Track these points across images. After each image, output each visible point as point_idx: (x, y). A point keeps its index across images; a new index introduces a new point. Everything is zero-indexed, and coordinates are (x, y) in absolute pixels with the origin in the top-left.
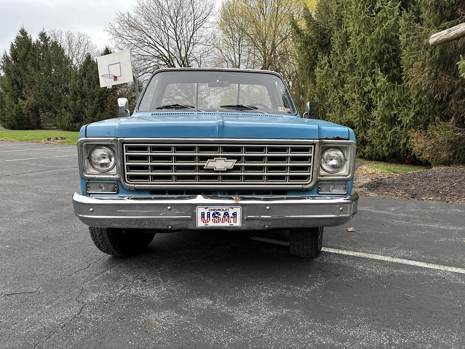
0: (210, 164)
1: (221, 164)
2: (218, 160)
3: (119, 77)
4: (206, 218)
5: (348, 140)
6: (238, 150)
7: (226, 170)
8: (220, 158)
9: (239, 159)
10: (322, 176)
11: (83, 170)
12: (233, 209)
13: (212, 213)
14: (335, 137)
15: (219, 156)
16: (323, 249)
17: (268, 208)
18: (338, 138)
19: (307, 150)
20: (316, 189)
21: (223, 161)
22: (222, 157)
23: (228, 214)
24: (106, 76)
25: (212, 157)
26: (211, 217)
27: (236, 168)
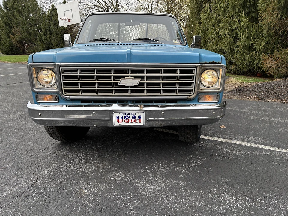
0: (122, 82)
1: (130, 82)
2: (128, 78)
3: (71, 19)
4: (120, 120)
5: (221, 64)
6: (142, 71)
7: (133, 86)
8: (129, 78)
9: (143, 78)
10: (201, 90)
11: (33, 86)
12: (138, 113)
13: (124, 116)
14: (211, 62)
15: (128, 76)
16: (201, 137)
17: (163, 112)
18: (213, 63)
19: (191, 71)
20: (197, 99)
21: (132, 79)
22: (130, 76)
23: (135, 117)
24: (63, 19)
25: (123, 77)
26: (124, 119)
27: (141, 85)
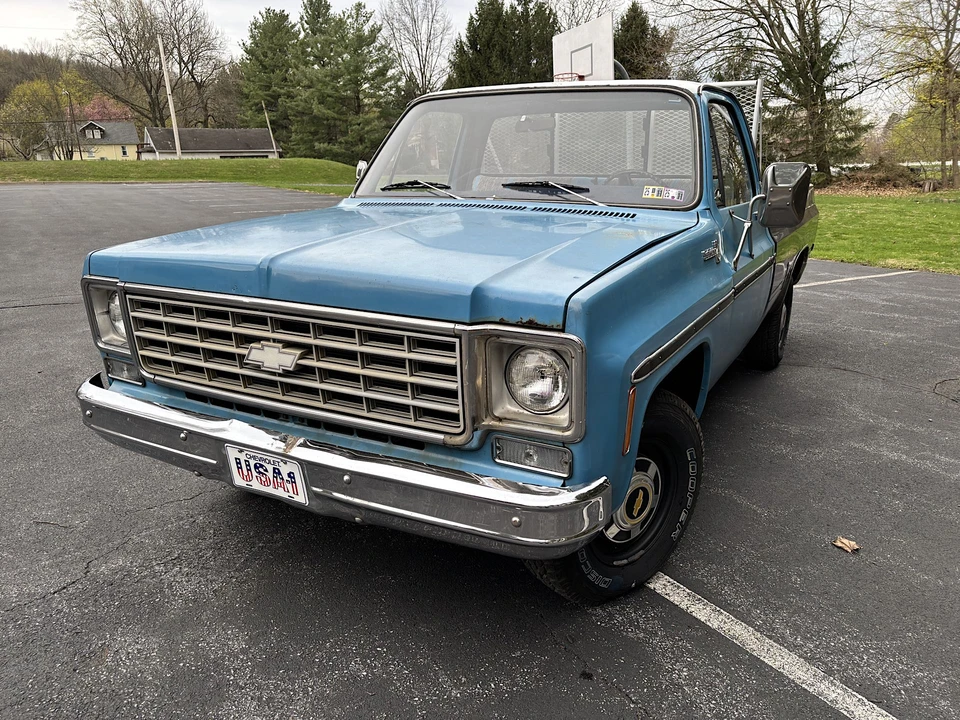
0: (255, 354)
1: (273, 357)
2: (267, 346)
3: (587, 76)
4: (245, 473)
5: (563, 331)
7: (281, 371)
8: (271, 344)
9: (307, 350)
10: (500, 420)
11: (97, 335)
12: (285, 463)
13: (252, 463)
14: (524, 321)
15: (268, 339)
17: (346, 478)
18: (531, 325)
20: (487, 448)
21: (277, 350)
22: (275, 340)
23: (279, 473)
25: (258, 339)
26: (255, 474)
27: (302, 371)
